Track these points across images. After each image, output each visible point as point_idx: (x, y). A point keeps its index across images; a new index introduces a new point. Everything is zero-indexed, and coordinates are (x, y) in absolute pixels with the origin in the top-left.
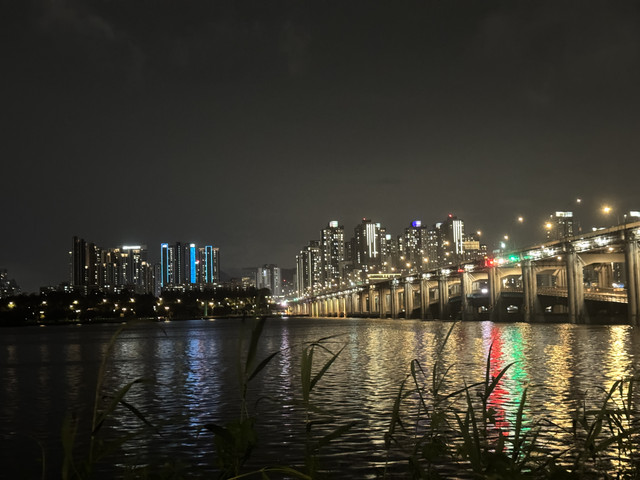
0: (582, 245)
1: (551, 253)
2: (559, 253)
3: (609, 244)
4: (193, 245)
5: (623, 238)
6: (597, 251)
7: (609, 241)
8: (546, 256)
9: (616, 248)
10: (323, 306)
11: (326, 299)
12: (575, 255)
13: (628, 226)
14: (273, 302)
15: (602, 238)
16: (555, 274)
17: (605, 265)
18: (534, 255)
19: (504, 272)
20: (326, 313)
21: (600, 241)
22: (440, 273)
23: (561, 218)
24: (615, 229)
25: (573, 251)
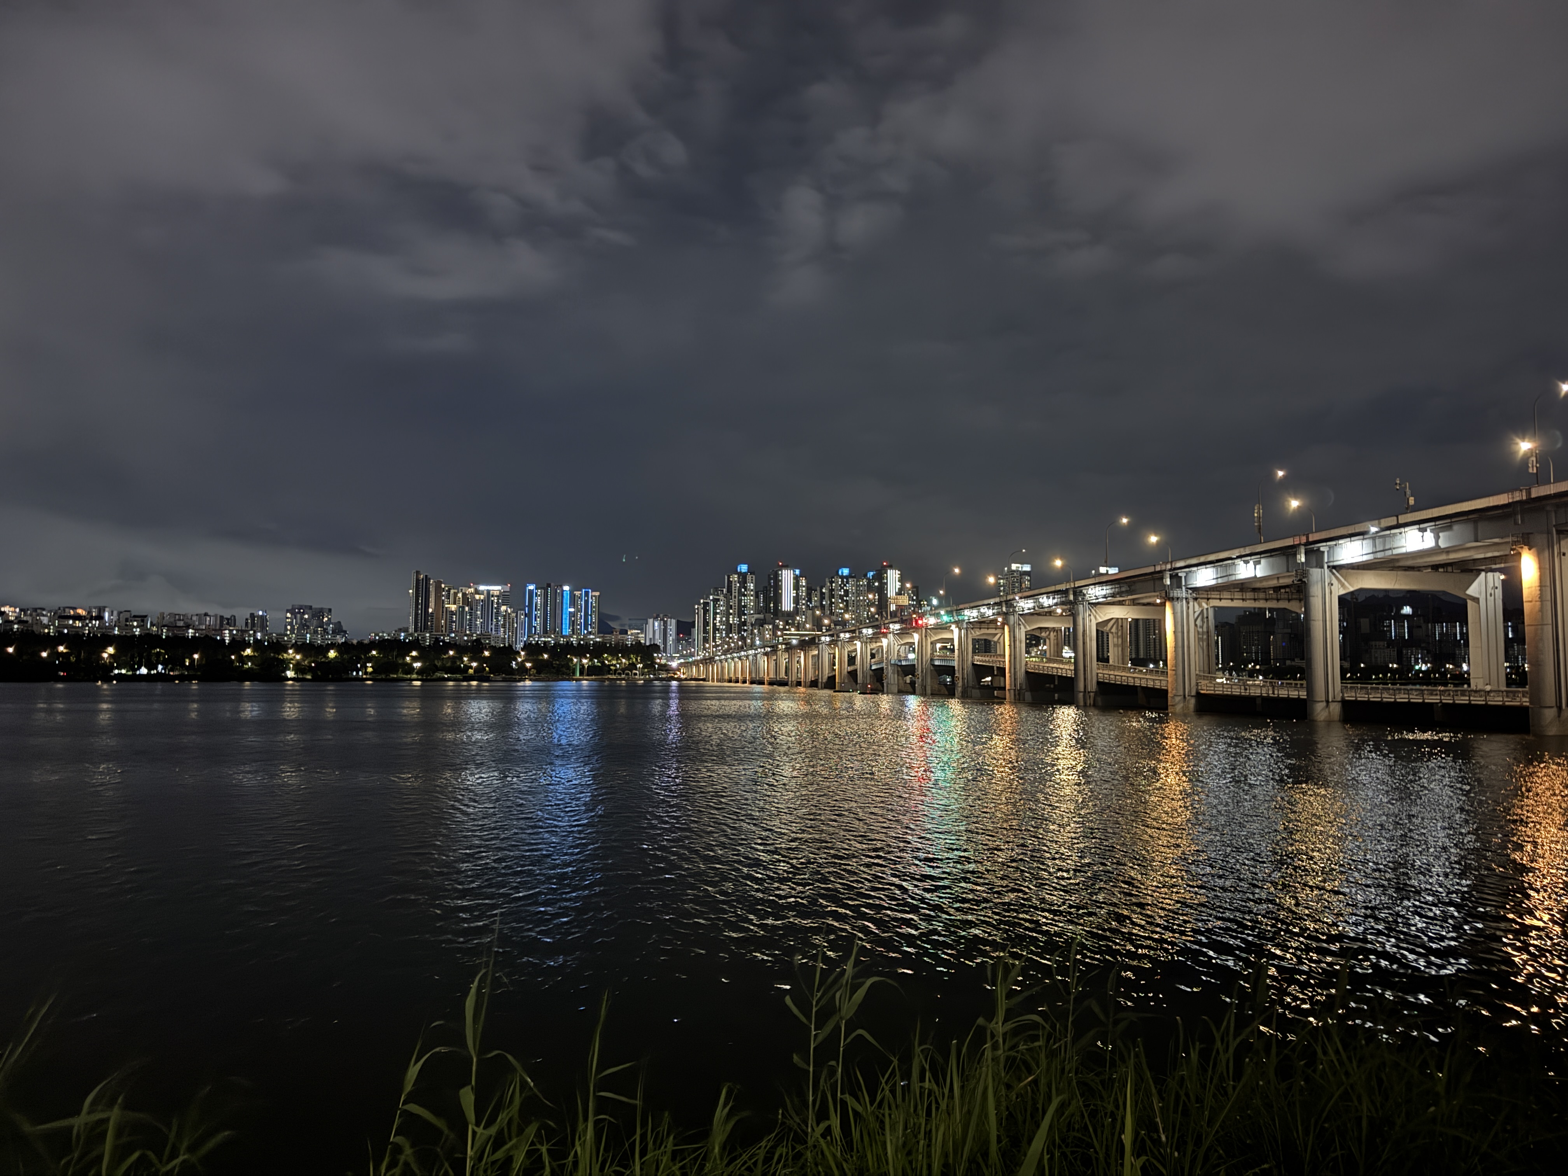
0: (1026, 605)
1: (989, 612)
2: (999, 614)
3: (1056, 604)
4: (566, 588)
5: (1071, 597)
6: (1041, 613)
7: (1055, 601)
8: (983, 615)
9: (1064, 610)
10: (723, 668)
11: (726, 660)
12: (1017, 616)
13: (1078, 584)
14: (663, 662)
15: (1048, 598)
16: (996, 639)
17: (1054, 629)
18: (970, 614)
19: (935, 634)
20: (726, 677)
21: (1046, 601)
22: (861, 633)
23: (1017, 571)
24: (1063, 587)
25: (1014, 611)
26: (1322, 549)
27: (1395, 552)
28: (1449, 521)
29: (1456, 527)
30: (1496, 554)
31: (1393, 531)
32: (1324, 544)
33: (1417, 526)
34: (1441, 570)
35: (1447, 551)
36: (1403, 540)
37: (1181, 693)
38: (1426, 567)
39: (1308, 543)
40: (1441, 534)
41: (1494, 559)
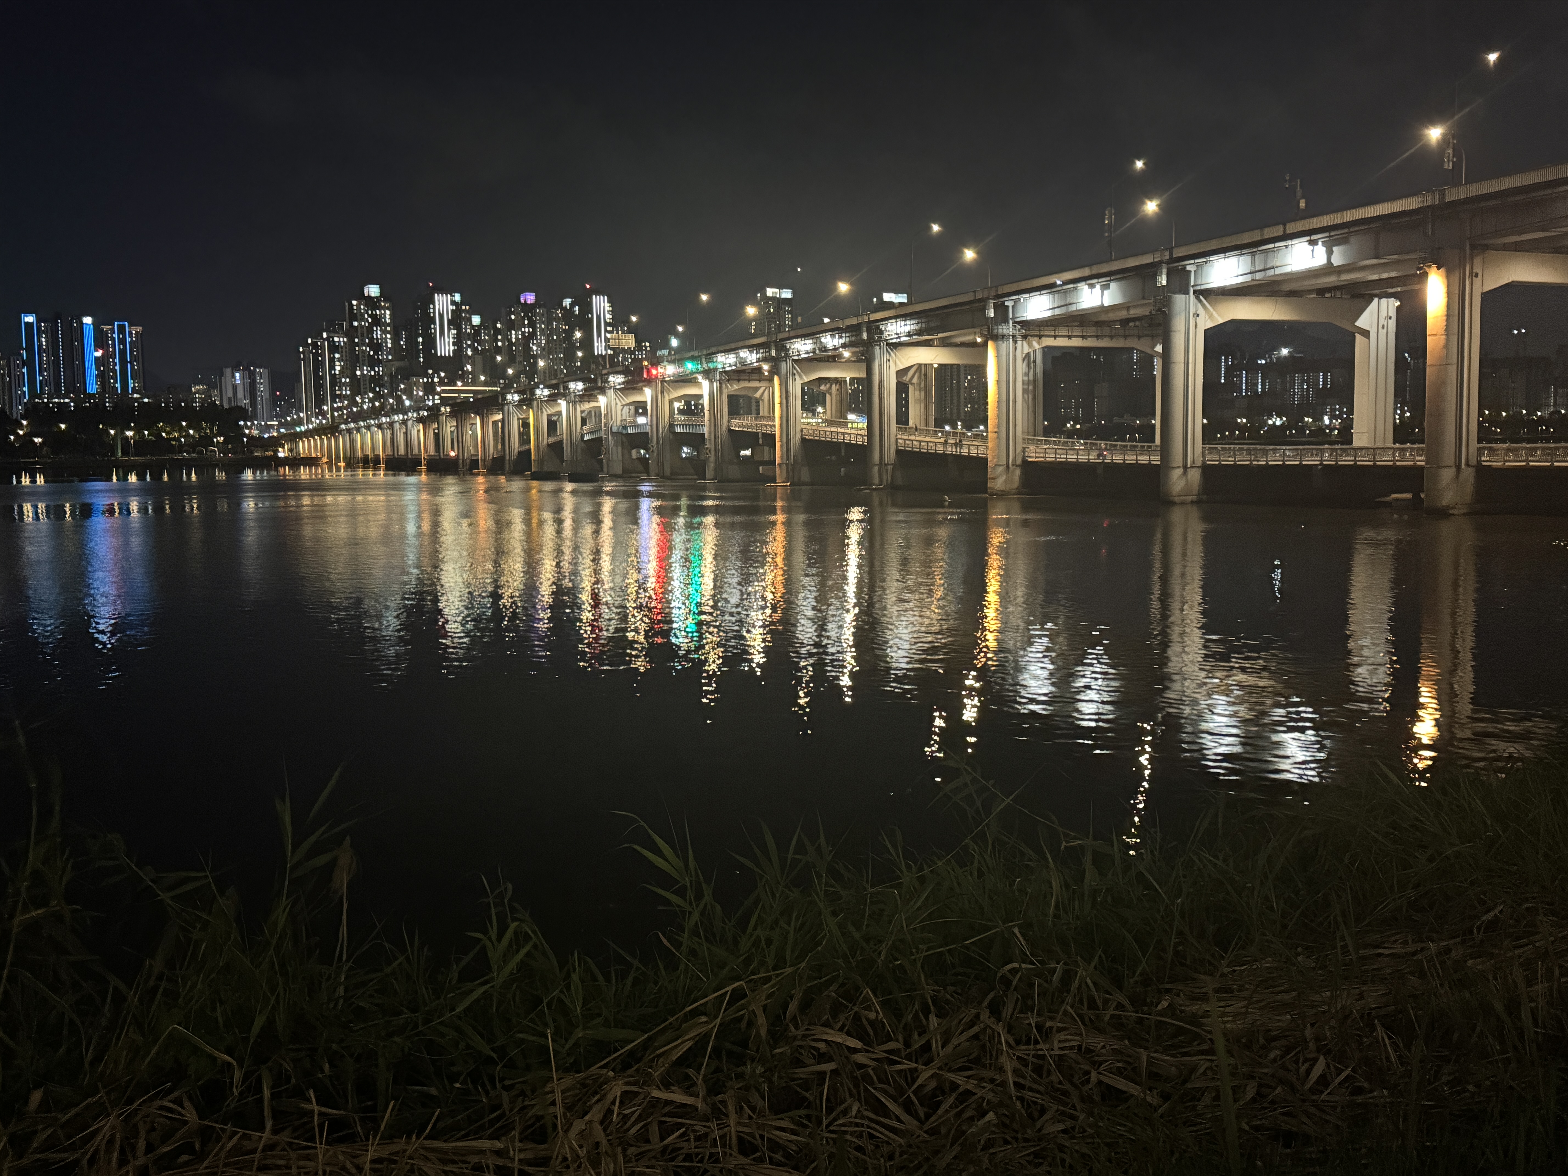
0: (802, 347)
1: (751, 357)
2: (765, 360)
3: (844, 346)
4: (88, 320)
5: (865, 336)
6: (824, 357)
7: (843, 341)
8: (743, 362)
9: (854, 353)
12: (790, 363)
13: (874, 317)
15: (833, 336)
16: (758, 395)
18: (725, 361)
19: (675, 389)
21: (830, 341)
22: (566, 388)
23: (773, 298)
24: (854, 321)
25: (787, 356)
26: (1188, 268)
27: (1278, 271)
28: (1346, 231)
29: (1353, 239)
30: (1393, 274)
31: (1277, 244)
32: (1192, 261)
33: (1308, 238)
34: (1328, 295)
35: (1340, 270)
36: (1289, 256)
37: (1004, 463)
38: (1310, 292)
39: (1173, 260)
40: (1335, 249)
41: (1390, 282)
